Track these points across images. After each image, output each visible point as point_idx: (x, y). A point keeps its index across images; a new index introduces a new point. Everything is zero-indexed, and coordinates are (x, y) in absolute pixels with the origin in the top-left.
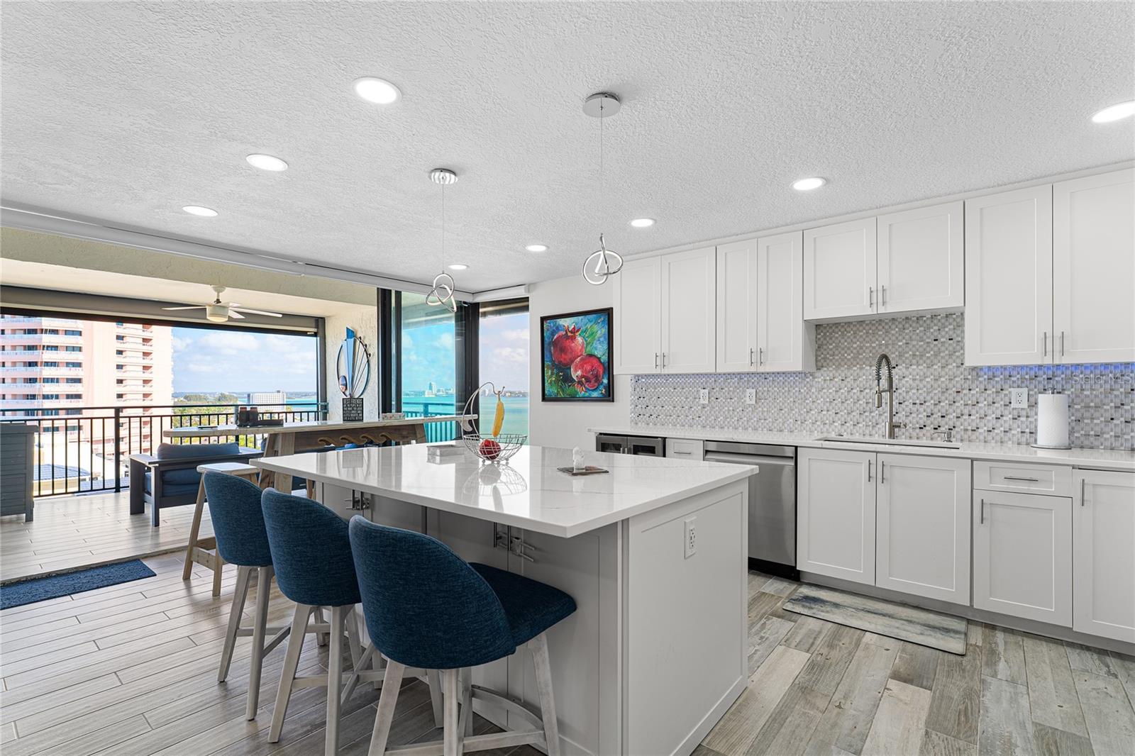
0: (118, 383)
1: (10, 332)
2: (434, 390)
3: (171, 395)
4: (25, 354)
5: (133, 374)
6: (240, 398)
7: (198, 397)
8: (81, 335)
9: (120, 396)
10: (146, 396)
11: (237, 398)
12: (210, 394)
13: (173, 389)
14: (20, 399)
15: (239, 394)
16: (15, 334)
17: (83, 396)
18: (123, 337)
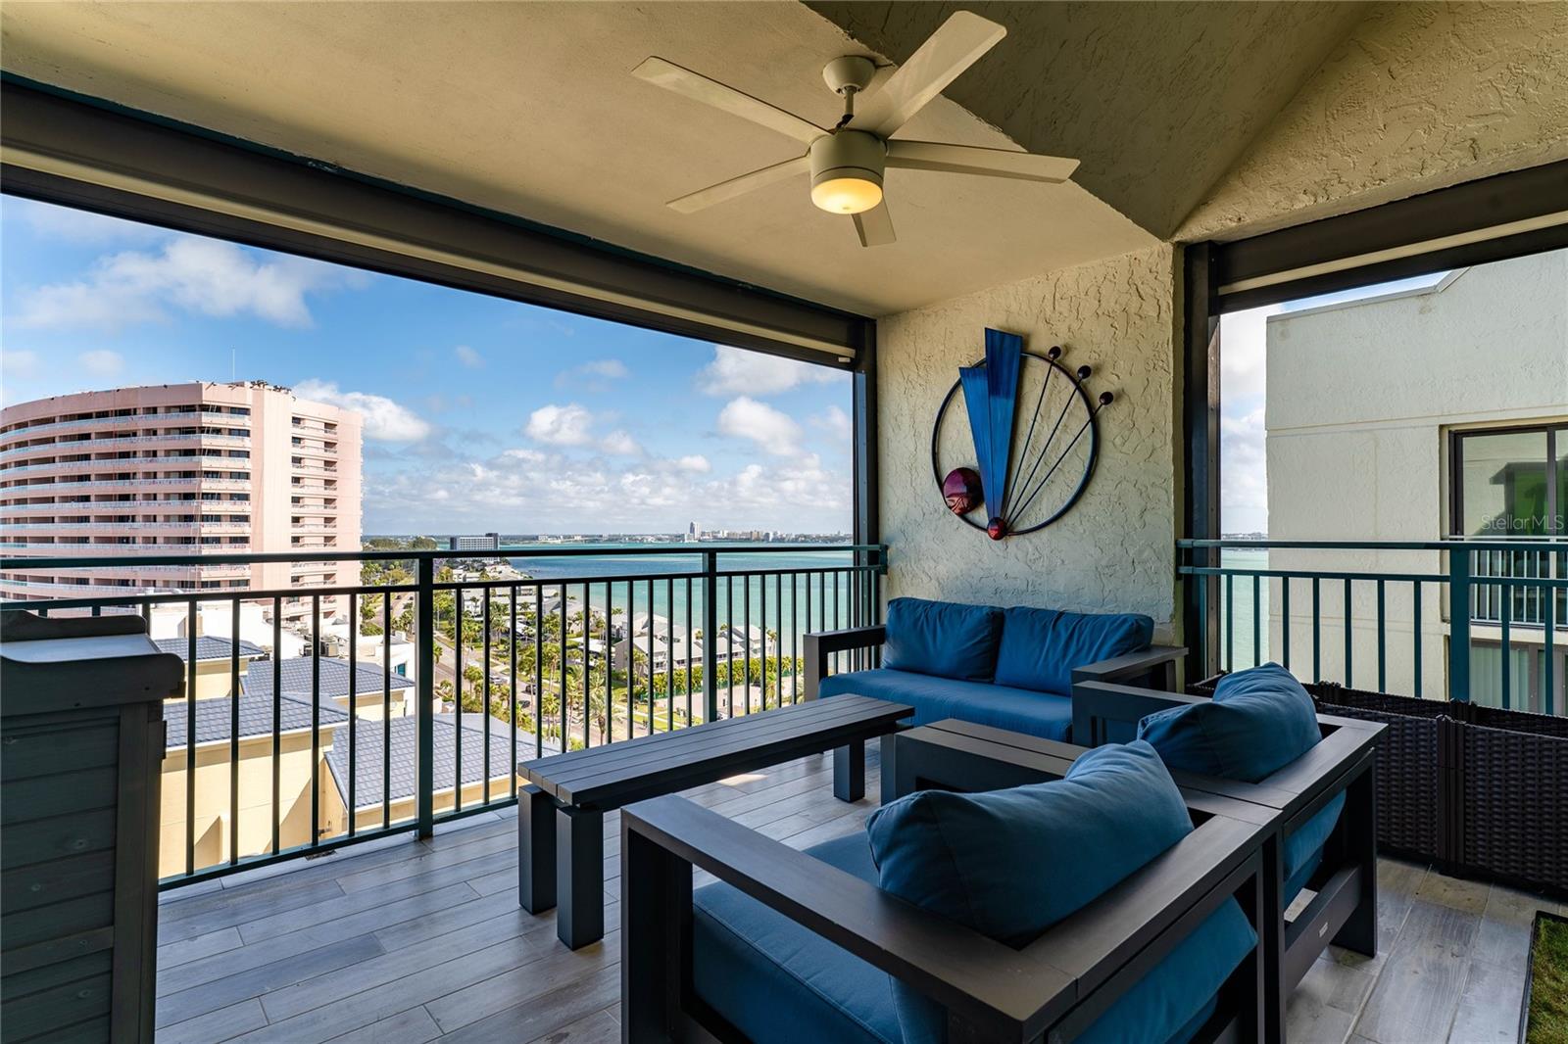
0: (293, 522)
1: (163, 453)
2: (697, 534)
3: (359, 539)
4: (180, 482)
5: (313, 508)
6: (439, 543)
7: (386, 541)
8: (248, 457)
9: (296, 540)
10: (328, 539)
11: (436, 543)
12: (402, 537)
13: (361, 531)
14: (174, 543)
15: (438, 537)
16: (169, 456)
17: (251, 540)
18: (301, 459)
